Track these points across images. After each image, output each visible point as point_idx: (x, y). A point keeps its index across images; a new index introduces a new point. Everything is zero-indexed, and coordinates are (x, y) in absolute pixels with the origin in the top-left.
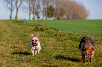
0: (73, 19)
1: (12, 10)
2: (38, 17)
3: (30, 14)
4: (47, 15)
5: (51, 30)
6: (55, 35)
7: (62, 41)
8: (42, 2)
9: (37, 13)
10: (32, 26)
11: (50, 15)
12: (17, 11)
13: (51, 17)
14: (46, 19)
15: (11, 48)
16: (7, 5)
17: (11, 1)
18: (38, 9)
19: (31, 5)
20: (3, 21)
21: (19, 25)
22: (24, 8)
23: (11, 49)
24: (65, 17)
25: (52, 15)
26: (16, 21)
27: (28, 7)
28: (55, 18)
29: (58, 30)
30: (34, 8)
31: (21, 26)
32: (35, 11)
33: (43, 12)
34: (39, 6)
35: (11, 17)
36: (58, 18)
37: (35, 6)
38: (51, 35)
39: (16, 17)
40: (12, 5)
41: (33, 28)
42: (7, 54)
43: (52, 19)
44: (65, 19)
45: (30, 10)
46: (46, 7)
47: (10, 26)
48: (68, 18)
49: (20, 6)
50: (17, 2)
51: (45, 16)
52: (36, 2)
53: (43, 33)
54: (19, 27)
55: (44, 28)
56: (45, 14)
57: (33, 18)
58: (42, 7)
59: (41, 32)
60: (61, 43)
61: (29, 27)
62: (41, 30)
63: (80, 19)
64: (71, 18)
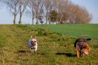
0: (76, 23)
1: (15, 15)
2: (42, 22)
3: (33, 19)
4: (50, 19)
5: (54, 35)
6: (59, 40)
7: (65, 46)
8: (45, 6)
9: (40, 18)
10: (36, 31)
11: (53, 19)
12: (21, 16)
13: (54, 21)
14: (50, 24)
15: (15, 52)
16: (10, 10)
17: (14, 7)
18: (41, 13)
19: (34, 10)
20: (7, 26)
21: (23, 29)
22: (27, 12)
23: (15, 54)
24: (68, 21)
25: (55, 19)
26: (20, 26)
27: (31, 12)
28: (58, 23)
29: (61, 35)
30: (37, 13)
31: (24, 31)
32: (38, 16)
33: (46, 17)
34: (42, 11)
35: (14, 22)
36: (61, 23)
37: (39, 11)
38: (54, 39)
39: (20, 22)
40: (15, 10)
41: (37, 33)
42: (11, 59)
43: (55, 23)
44: (68, 23)
45: (34, 15)
46: (49, 11)
47: (13, 31)
48: (71, 23)
49: (23, 11)
50: (20, 7)
51: (48, 20)
52: (40, 7)
53: (47, 38)
54: (23, 31)
55: (48, 33)
56: (49, 19)
57: (37, 23)
58: (45, 12)
59: (45, 37)
60: (64, 47)
61: (32, 32)
62: (45, 34)
63: (83, 23)
64: (74, 22)
